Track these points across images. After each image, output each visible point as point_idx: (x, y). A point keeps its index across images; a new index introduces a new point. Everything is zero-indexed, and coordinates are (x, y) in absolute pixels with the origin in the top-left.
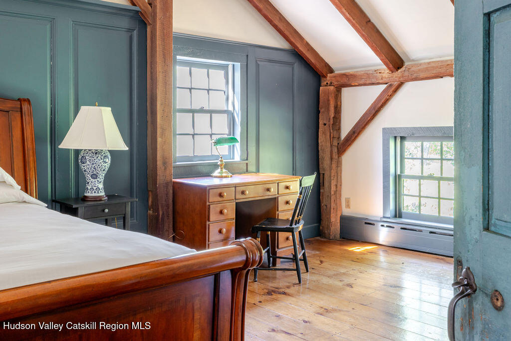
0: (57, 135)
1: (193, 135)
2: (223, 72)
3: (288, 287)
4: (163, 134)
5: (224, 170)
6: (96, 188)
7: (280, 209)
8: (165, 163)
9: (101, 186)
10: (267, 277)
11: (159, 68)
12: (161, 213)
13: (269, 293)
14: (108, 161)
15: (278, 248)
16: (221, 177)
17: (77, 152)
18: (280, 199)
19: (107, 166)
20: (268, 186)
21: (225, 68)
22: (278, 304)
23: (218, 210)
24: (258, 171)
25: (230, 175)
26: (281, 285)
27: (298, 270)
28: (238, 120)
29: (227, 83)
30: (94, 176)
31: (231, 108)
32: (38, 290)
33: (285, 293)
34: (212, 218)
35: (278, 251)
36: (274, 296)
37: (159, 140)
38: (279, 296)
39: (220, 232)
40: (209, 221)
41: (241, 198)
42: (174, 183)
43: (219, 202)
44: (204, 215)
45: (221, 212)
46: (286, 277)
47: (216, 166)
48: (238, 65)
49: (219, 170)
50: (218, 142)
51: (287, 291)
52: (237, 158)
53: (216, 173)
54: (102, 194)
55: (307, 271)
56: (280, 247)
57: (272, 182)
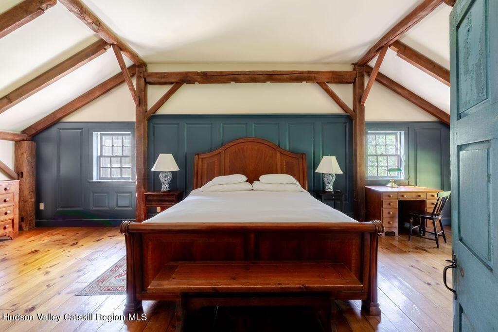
0: (315, 166)
1: (377, 166)
2: (394, 136)
3: (429, 248)
4: (360, 166)
5: (394, 184)
6: (330, 188)
7: (427, 207)
8: (361, 179)
9: (331, 187)
10: (417, 240)
11: (358, 138)
12: (359, 201)
13: (416, 248)
14: (334, 177)
15: (426, 226)
16: (392, 187)
17: (323, 174)
18: (427, 201)
19: (334, 180)
20: (419, 194)
21: (396, 134)
22: (420, 255)
23: (388, 203)
24: (416, 185)
25: (397, 186)
26: (425, 246)
27: (437, 240)
28: (403, 159)
29: (397, 141)
30: (329, 183)
31: (399, 153)
32: (294, 225)
33: (426, 251)
34: (384, 206)
35: (426, 228)
36: (419, 251)
37: (358, 169)
38: (422, 251)
39: (389, 213)
40: (382, 207)
41: (402, 199)
42: (366, 188)
43: (388, 199)
44: (380, 204)
45: (389, 204)
46: (430, 242)
47: (389, 182)
48: (403, 132)
49: (391, 183)
50: (390, 170)
51: (428, 250)
52: (403, 178)
53: (389, 185)
54: (332, 190)
55: (446, 242)
56: (428, 226)
57: (422, 192)
